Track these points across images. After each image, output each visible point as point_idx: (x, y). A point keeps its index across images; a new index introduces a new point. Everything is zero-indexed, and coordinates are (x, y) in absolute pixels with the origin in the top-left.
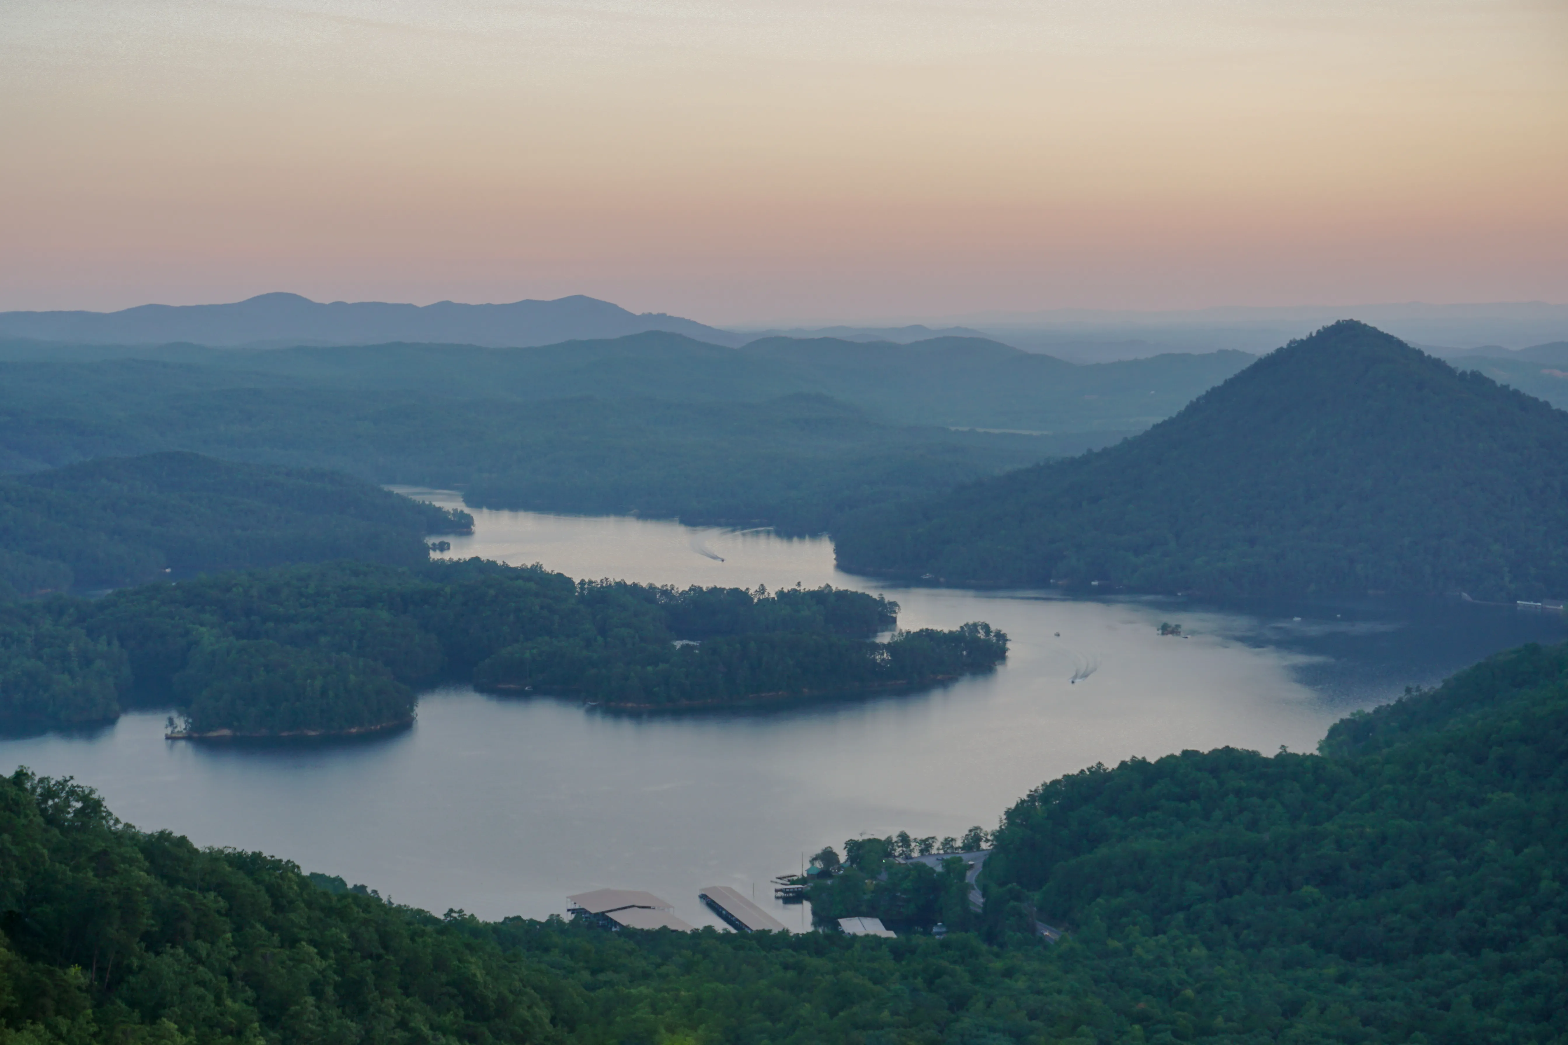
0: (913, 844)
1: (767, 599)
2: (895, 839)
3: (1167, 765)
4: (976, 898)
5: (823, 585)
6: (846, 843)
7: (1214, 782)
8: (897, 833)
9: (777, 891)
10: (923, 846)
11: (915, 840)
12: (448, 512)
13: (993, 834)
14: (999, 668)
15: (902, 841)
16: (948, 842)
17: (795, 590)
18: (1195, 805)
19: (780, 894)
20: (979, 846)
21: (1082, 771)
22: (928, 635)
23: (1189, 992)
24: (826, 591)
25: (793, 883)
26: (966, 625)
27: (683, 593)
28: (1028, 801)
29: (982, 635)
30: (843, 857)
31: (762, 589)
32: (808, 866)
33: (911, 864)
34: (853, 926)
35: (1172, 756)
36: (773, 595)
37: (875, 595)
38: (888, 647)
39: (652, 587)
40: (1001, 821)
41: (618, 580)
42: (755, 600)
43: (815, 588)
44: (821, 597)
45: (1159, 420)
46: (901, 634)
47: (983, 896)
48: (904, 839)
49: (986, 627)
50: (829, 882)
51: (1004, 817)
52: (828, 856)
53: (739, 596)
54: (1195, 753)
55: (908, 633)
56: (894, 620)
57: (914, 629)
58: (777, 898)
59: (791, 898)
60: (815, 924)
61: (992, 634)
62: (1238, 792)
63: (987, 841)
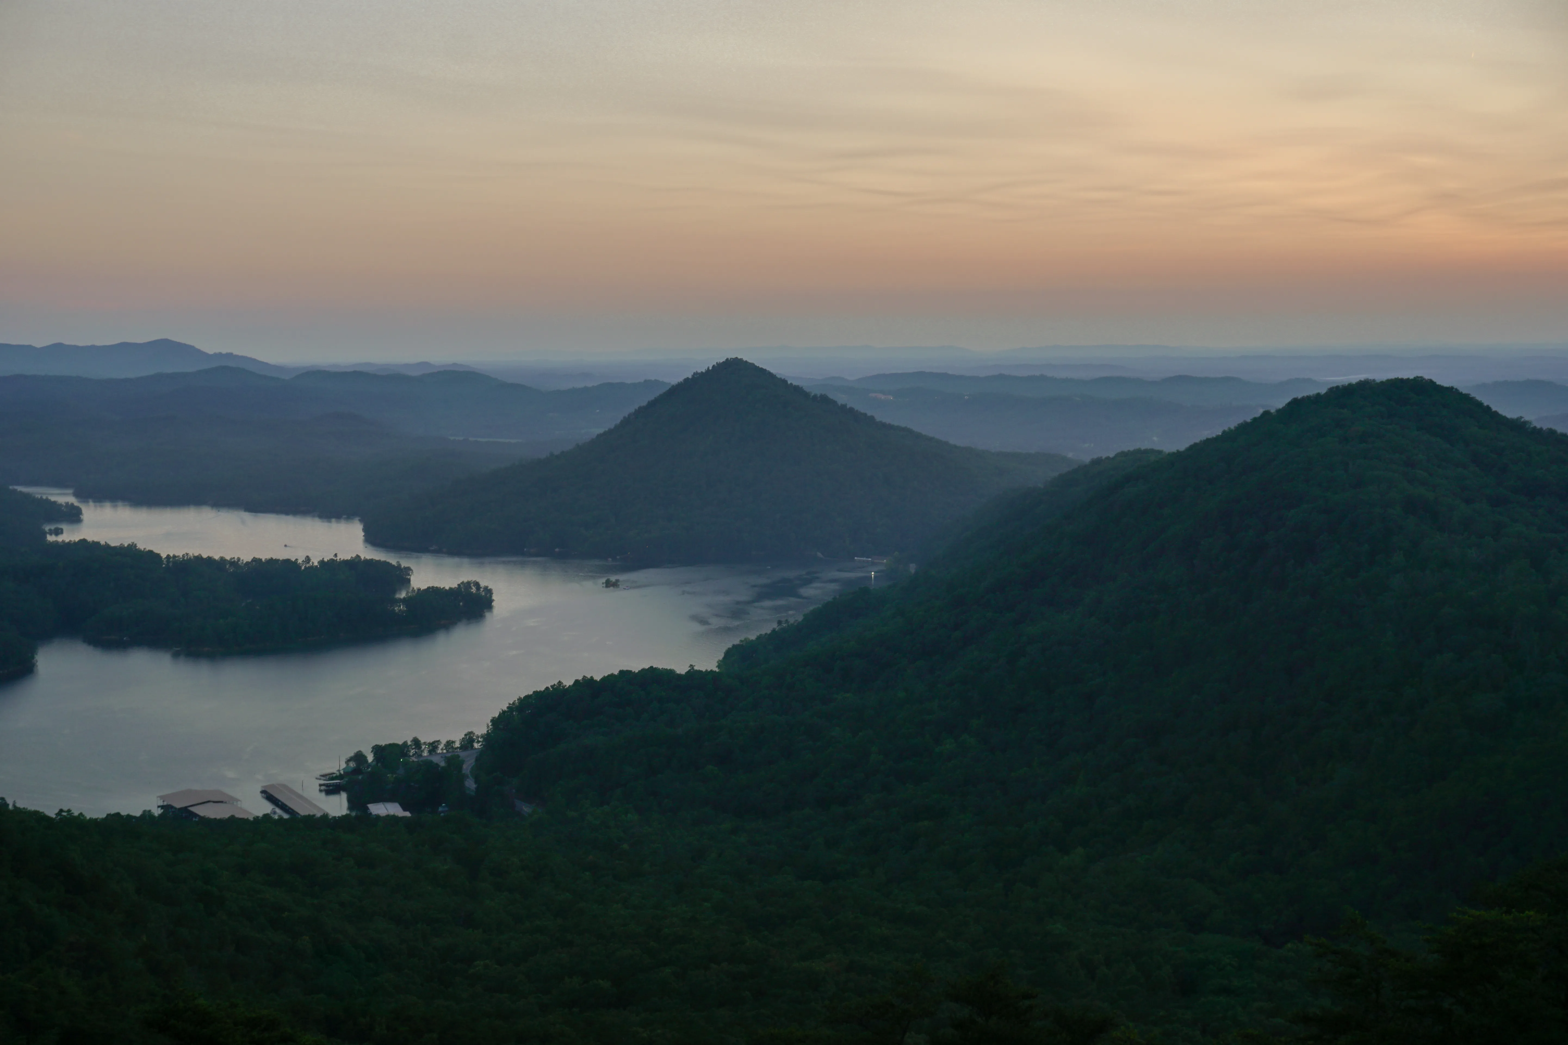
0: (423, 747)
1: (312, 567)
2: (409, 743)
3: (609, 680)
4: (471, 784)
5: (354, 556)
6: (373, 748)
7: (643, 693)
8: (411, 739)
9: (320, 785)
10: (431, 748)
11: (425, 743)
12: (61, 505)
13: (482, 736)
14: (487, 615)
15: (415, 745)
16: (449, 744)
17: (332, 560)
18: (629, 710)
19: (323, 788)
20: (472, 746)
21: (547, 688)
22: (433, 592)
23: (625, 846)
24: (357, 560)
25: (332, 779)
26: (463, 583)
27: (247, 563)
28: (508, 712)
29: (474, 590)
30: (370, 758)
31: (308, 559)
32: (344, 765)
33: (422, 761)
34: (379, 809)
35: (612, 675)
36: (316, 564)
37: (394, 562)
38: (404, 601)
39: (222, 560)
40: (488, 727)
41: (196, 554)
42: (303, 568)
43: (348, 557)
44: (354, 564)
45: (601, 431)
46: (413, 590)
47: (476, 783)
48: (417, 742)
49: (477, 584)
50: (360, 777)
51: (490, 724)
52: (359, 757)
53: (289, 565)
54: (629, 672)
55: (419, 590)
56: (409, 581)
57: (424, 587)
58: (321, 791)
59: (331, 790)
60: (350, 808)
61: (482, 589)
62: (660, 700)
63: (478, 742)
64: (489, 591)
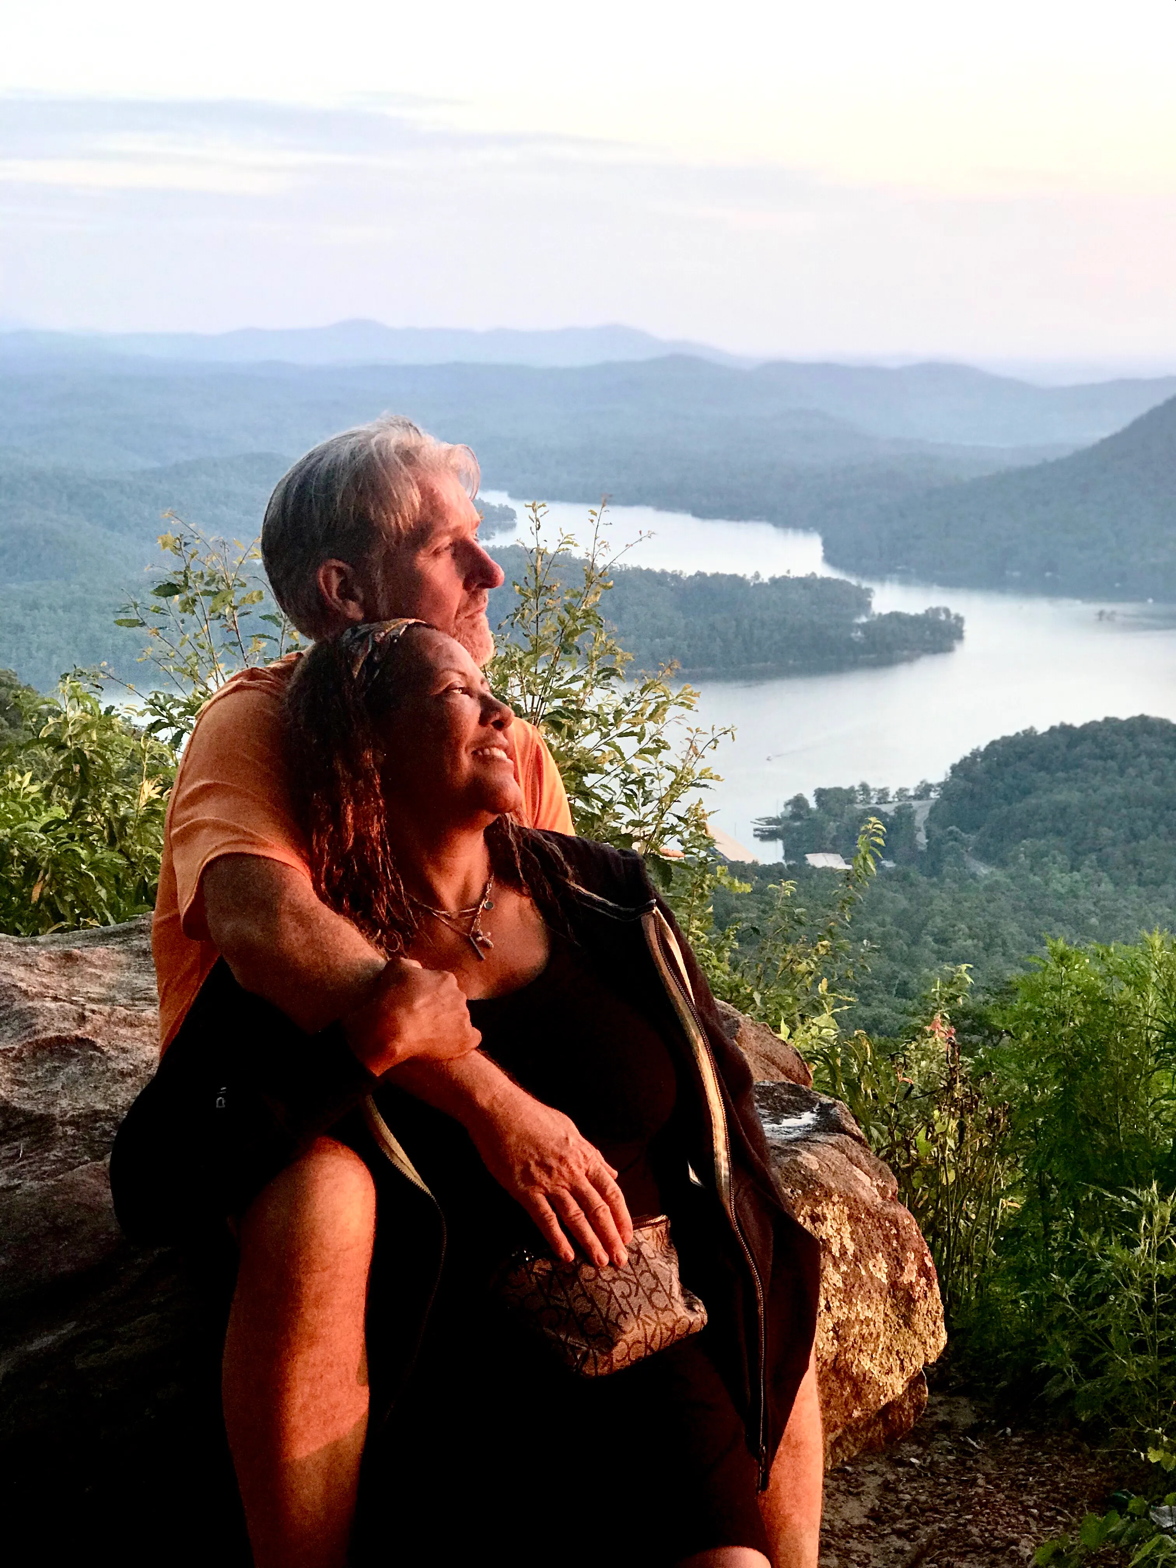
0: (872, 793)
1: (761, 584)
2: (857, 788)
3: (1091, 731)
4: (922, 838)
5: (809, 573)
6: (816, 791)
7: (1129, 744)
8: (859, 783)
9: (756, 830)
10: (881, 795)
11: (874, 790)
12: (494, 507)
13: (939, 785)
14: (958, 646)
15: (863, 790)
16: (901, 792)
17: (784, 577)
18: (1111, 763)
19: (757, 833)
20: (928, 795)
21: (1018, 734)
22: (896, 616)
23: (1094, 921)
24: (812, 577)
25: (769, 823)
26: (931, 608)
27: (690, 577)
28: (970, 758)
29: (943, 617)
30: (813, 804)
31: (757, 576)
32: (782, 809)
33: (870, 809)
34: (818, 860)
35: (1094, 723)
36: (766, 580)
37: (854, 582)
38: (864, 627)
39: (664, 573)
40: (946, 774)
41: (635, 566)
42: (752, 584)
43: (802, 574)
44: (807, 583)
45: (1105, 434)
46: (873, 615)
47: (928, 837)
48: (865, 788)
49: (947, 611)
50: (798, 824)
51: (949, 771)
52: (798, 802)
53: (736, 581)
54: (1115, 720)
55: (880, 614)
56: (869, 604)
57: (885, 611)
58: (755, 836)
59: (766, 836)
60: (787, 857)
61: (952, 617)
62: (1150, 754)
63: (935, 791)
64: (960, 620)
